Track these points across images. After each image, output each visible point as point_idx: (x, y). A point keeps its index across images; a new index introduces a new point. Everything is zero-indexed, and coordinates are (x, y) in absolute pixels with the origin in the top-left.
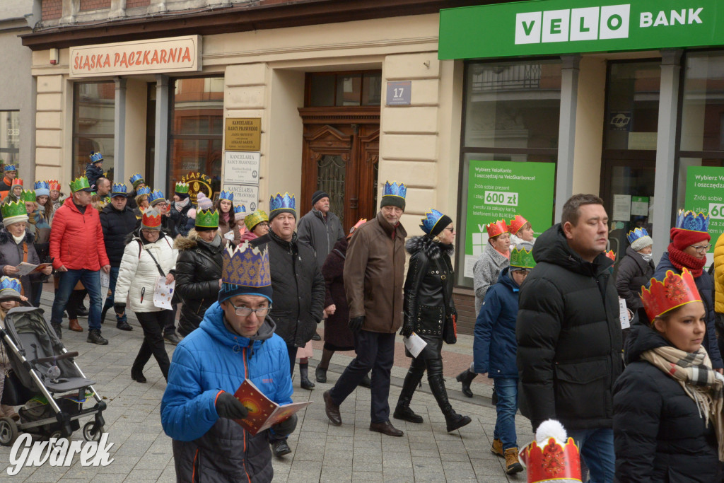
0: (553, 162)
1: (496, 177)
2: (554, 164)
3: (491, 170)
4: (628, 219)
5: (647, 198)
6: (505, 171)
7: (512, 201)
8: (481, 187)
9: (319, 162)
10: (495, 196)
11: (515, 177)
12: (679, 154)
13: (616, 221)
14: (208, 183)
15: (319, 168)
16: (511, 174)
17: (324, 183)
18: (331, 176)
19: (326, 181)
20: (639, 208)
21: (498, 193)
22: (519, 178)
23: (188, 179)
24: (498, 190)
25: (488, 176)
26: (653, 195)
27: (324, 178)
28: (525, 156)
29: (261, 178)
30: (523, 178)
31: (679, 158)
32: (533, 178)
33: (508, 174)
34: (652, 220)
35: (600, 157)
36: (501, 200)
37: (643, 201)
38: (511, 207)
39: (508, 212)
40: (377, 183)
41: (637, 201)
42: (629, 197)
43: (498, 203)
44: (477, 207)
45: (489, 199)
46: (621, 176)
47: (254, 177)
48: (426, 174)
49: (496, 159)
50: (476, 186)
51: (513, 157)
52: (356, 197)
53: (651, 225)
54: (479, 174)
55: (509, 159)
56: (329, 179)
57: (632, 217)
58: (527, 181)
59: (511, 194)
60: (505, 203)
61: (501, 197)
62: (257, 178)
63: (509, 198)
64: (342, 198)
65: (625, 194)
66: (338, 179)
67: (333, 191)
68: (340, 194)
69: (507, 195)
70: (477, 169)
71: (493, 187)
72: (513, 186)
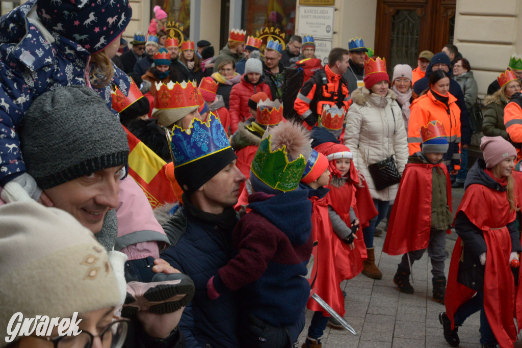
14: (281, 37)
17: (397, 38)
18: (405, 31)
19: (400, 36)
23: (262, 33)
27: (398, 34)
29: (334, 33)
40: (453, 38)
47: (328, 32)
56: (403, 34)
62: (331, 33)
66: (412, 34)
67: (407, 46)
68: (413, 49)
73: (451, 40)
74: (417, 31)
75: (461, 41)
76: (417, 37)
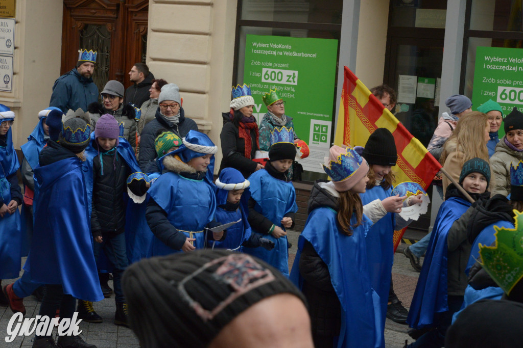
0: (336, 39)
1: (274, 53)
2: (337, 41)
3: (269, 46)
4: (414, 102)
5: (434, 79)
6: (284, 47)
7: (291, 79)
8: (258, 63)
9: (82, 32)
10: (273, 74)
11: (296, 54)
12: (469, 34)
13: (401, 104)
15: (81, 38)
16: (291, 51)
20: (425, 90)
21: (277, 71)
22: (299, 55)
24: (277, 68)
25: (266, 52)
26: (440, 77)
28: (305, 32)
30: (303, 55)
31: (468, 38)
32: (314, 56)
33: (288, 50)
34: (438, 103)
35: (386, 35)
36: (280, 78)
37: (429, 82)
38: (289, 86)
39: (287, 92)
40: (145, 57)
41: (423, 82)
42: (414, 78)
43: (276, 81)
44: (253, 85)
45: (267, 77)
46: (407, 57)
48: (199, 48)
49: (275, 34)
50: (253, 63)
51: (292, 31)
52: (121, 72)
53: (437, 108)
54: (257, 49)
55: (288, 35)
57: (418, 99)
58: (308, 58)
59: (291, 72)
60: (284, 82)
61: (280, 75)
63: (288, 76)
64: (106, 72)
65: (410, 74)
66: (102, 52)
69: (286, 73)
70: (254, 44)
71: (270, 64)
72: (293, 64)
73: (144, 58)
74: (107, 48)
75: (154, 60)
76: (108, 54)
